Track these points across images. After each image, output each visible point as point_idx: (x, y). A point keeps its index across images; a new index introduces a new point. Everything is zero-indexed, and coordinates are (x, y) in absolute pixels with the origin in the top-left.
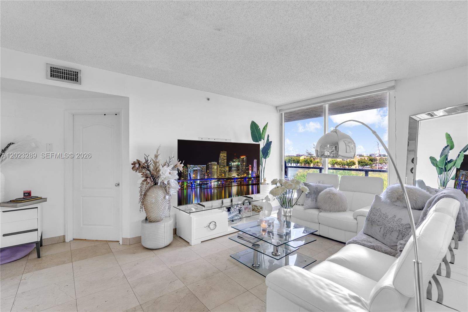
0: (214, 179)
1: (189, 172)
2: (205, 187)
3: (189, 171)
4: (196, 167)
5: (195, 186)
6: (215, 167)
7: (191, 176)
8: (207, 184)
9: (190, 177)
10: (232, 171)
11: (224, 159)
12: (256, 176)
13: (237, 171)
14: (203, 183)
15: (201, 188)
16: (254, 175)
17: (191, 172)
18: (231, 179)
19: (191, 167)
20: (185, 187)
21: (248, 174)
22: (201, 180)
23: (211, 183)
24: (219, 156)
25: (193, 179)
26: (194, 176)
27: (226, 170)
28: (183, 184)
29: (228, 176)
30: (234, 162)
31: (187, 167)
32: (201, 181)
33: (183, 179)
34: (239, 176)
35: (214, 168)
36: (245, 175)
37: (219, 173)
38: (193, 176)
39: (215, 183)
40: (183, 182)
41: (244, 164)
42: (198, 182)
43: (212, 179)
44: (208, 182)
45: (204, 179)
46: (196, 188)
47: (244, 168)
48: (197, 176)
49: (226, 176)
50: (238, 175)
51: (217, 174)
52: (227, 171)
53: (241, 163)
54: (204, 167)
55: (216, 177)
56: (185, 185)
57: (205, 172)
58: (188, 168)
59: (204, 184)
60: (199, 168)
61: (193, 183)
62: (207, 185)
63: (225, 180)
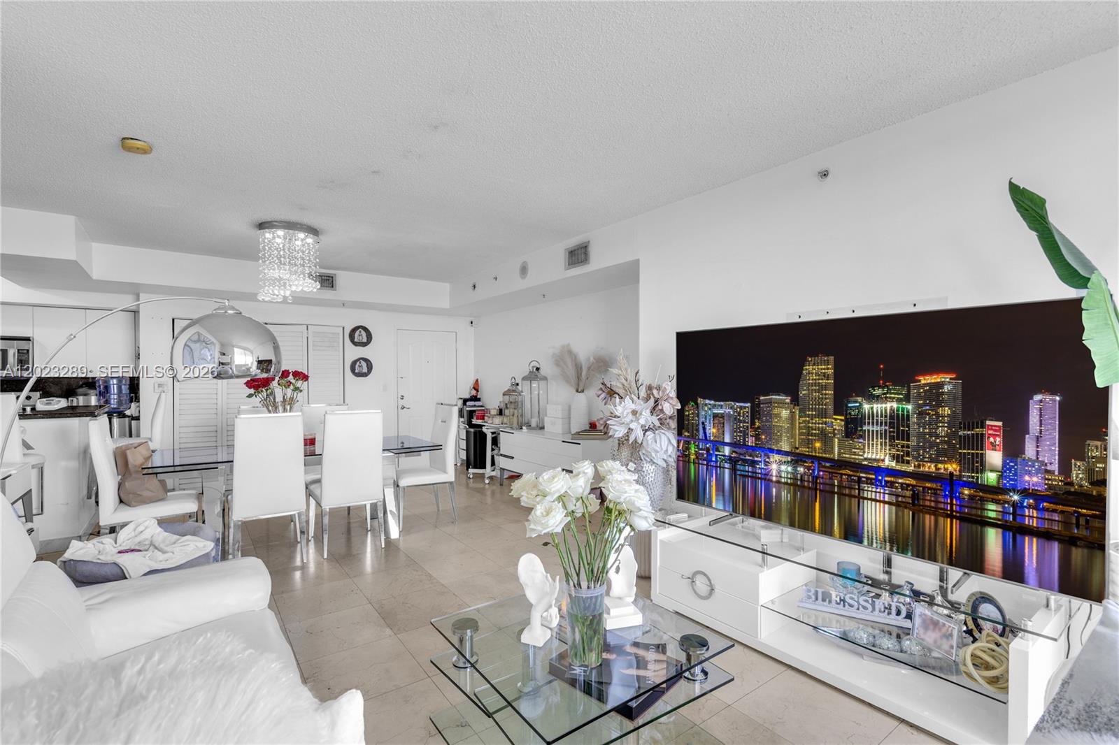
0: (779, 452)
1: (702, 420)
2: (748, 472)
3: (701, 417)
4: (721, 407)
5: (716, 462)
6: (782, 412)
7: (708, 431)
8: (753, 463)
9: (705, 433)
10: (861, 437)
11: (825, 387)
12: (1050, 487)
13: (892, 438)
14: (742, 457)
15: (734, 470)
16: (1033, 480)
17: (706, 419)
18: (857, 467)
19: (706, 405)
20: (693, 457)
21: (979, 464)
22: (735, 448)
23: (767, 463)
24: (801, 373)
25: (712, 441)
26: (714, 431)
27: (829, 429)
28: (688, 449)
29: (840, 453)
30: (872, 398)
31: (697, 404)
32: (735, 450)
33: (687, 434)
34: (908, 462)
35: (780, 417)
36: (953, 467)
37: (801, 434)
38: (712, 431)
39: (783, 468)
40: (689, 443)
41: (947, 411)
42: (727, 451)
43: (772, 451)
44: (756, 459)
45: (745, 445)
46: (720, 467)
47: (942, 431)
48: (723, 434)
49: (832, 452)
50: (897, 458)
51: (793, 436)
52: (835, 435)
53: (920, 406)
54: (745, 408)
55: (785, 447)
56: (693, 452)
57: (749, 425)
58: (700, 408)
59: (745, 461)
60: (727, 411)
61: (711, 452)
62: (753, 466)
63: (827, 465)
